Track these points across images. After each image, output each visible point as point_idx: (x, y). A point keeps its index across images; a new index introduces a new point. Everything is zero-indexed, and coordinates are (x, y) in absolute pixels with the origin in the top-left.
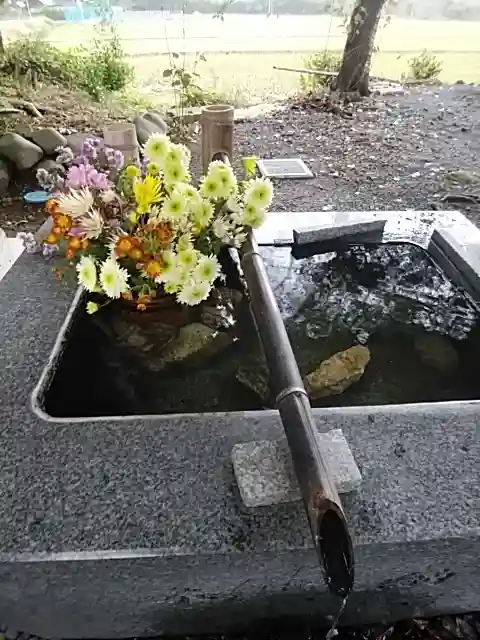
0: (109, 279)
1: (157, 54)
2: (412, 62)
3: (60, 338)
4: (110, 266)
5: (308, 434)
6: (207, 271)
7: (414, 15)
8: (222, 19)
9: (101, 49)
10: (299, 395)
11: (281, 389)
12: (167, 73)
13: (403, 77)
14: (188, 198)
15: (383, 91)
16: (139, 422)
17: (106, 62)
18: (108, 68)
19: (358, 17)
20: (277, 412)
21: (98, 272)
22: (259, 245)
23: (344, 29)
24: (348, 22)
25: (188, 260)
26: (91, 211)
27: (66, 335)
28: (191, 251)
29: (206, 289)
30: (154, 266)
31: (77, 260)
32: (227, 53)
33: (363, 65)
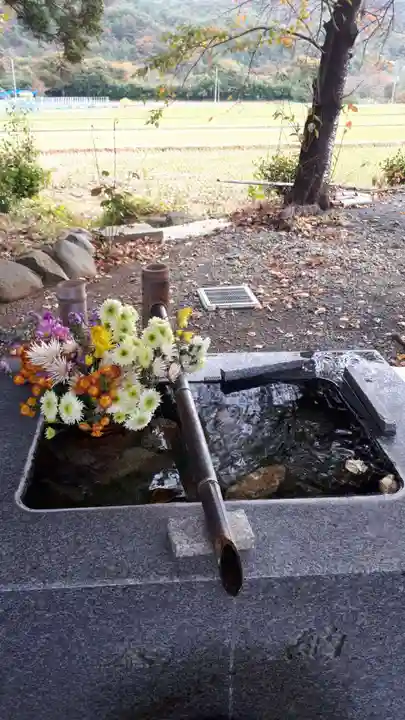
0: (67, 409)
1: (76, 151)
2: (384, 165)
3: (30, 457)
4: (70, 398)
5: (220, 513)
6: (149, 402)
7: (395, 99)
8: (157, 125)
9: (11, 150)
10: (212, 482)
11: (200, 480)
12: (96, 192)
13: (374, 182)
14: (134, 347)
15: (347, 203)
16: (99, 511)
17: (17, 166)
18: (20, 172)
19: (312, 126)
20: (200, 504)
21: (59, 402)
22: (190, 382)
23: (296, 138)
24: (302, 131)
25: (133, 394)
26: (57, 357)
27: (34, 454)
28: (137, 386)
29: (148, 416)
30: (106, 399)
31: (42, 394)
32: (163, 150)
33: (321, 176)
